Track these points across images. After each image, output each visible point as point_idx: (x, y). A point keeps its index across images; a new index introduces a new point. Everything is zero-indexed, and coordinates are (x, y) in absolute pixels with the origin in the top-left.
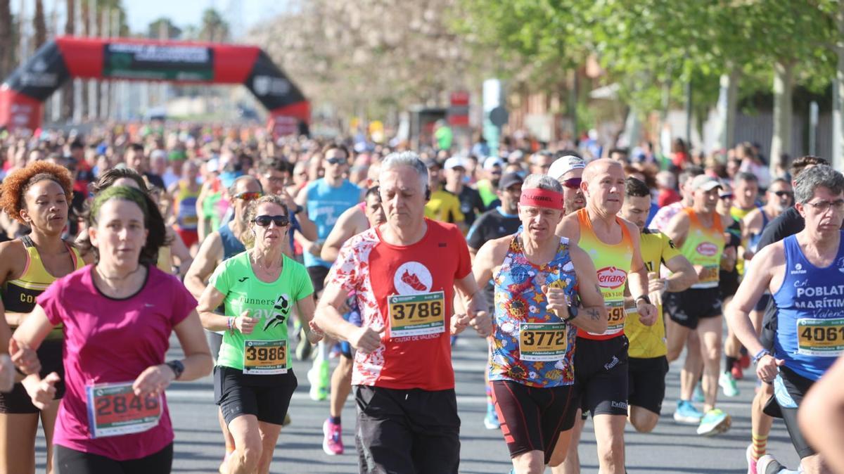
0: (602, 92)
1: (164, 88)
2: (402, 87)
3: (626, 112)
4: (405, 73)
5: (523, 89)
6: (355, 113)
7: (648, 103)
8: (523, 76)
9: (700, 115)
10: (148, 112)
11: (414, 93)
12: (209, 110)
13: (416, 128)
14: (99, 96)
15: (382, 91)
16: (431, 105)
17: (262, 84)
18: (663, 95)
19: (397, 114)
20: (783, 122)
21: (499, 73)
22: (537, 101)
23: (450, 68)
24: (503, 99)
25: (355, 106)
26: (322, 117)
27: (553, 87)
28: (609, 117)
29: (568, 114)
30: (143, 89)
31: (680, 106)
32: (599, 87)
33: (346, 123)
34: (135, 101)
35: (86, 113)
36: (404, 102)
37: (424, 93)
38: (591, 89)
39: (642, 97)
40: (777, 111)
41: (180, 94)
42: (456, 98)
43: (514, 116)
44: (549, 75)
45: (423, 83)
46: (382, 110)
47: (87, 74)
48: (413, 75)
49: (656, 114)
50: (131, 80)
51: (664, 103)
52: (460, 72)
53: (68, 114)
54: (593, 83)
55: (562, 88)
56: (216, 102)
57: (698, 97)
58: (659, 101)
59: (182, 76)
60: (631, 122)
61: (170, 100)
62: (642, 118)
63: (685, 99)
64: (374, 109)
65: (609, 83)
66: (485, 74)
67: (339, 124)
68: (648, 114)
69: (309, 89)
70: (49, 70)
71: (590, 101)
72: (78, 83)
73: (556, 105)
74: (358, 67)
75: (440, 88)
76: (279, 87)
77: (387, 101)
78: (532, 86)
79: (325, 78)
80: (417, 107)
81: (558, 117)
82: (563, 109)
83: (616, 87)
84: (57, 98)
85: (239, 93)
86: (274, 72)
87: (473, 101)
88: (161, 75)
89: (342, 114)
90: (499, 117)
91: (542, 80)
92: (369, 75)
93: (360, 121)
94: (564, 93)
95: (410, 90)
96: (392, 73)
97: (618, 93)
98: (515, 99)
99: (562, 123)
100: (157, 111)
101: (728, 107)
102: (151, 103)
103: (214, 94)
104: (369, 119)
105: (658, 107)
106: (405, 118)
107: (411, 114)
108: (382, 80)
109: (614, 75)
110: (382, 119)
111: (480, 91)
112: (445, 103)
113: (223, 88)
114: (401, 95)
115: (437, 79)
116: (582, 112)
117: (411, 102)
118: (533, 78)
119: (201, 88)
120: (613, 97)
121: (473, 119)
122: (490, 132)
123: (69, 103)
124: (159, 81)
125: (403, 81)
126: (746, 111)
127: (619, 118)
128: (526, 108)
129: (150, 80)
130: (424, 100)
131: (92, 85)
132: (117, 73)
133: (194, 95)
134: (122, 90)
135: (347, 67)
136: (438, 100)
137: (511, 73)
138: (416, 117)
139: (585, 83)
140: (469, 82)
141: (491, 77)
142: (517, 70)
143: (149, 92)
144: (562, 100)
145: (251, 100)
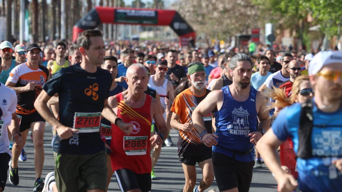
0: (314, 28)
1: (138, 27)
2: (233, 26)
3: (323, 36)
4: (233, 21)
5: (281, 28)
6: (213, 37)
7: (332, 32)
8: (281, 22)
10: (131, 36)
11: (238, 30)
12: (156, 36)
13: (238, 43)
14: (112, 30)
15: (224, 27)
16: (244, 33)
17: (177, 25)
18: (338, 29)
19: (230, 37)
21: (272, 21)
22: (287, 33)
23: (252, 19)
24: (273, 31)
25: (214, 34)
26: (200, 38)
27: (293, 26)
28: (316, 38)
29: (300, 37)
30: (130, 27)
32: (313, 26)
33: (210, 41)
34: (126, 32)
35: (107, 37)
36: (233, 32)
37: (241, 29)
38: (309, 27)
39: (330, 30)
41: (144, 30)
42: (254, 30)
43: (278, 38)
44: (292, 22)
45: (240, 25)
46: (224, 36)
47: (108, 21)
48: (237, 22)
49: (335, 37)
50: (125, 24)
51: (339, 32)
52: (256, 21)
54: (309, 24)
55: (297, 26)
56: (158, 32)
58: (337, 32)
59: (145, 22)
60: (325, 40)
61: (140, 32)
62: (329, 38)
64: (221, 35)
65: (316, 25)
66: (266, 21)
67: (208, 42)
68: (332, 37)
69: (195, 27)
70: (93, 20)
71: (308, 32)
72: (104, 25)
73: (294, 33)
74: (215, 18)
75: (248, 27)
76: (183, 27)
77: (225, 33)
78: (285, 26)
79: (202, 23)
80: (238, 35)
81: (295, 38)
82: (297, 35)
83: (319, 26)
85: (168, 29)
86: (182, 20)
87: (261, 32)
88: (137, 22)
89: (208, 37)
90: (271, 38)
91: (289, 23)
92: (221, 23)
93: (216, 40)
94: (297, 29)
95: (236, 28)
96: (228, 21)
97: (319, 28)
98: (278, 31)
99: (297, 40)
100: (135, 36)
102: (133, 33)
103: (157, 29)
104: (219, 39)
105: (336, 34)
106: (233, 39)
107: (236, 37)
108: (225, 24)
109: (318, 21)
110: (225, 40)
111: (264, 28)
112: (250, 33)
113: (161, 27)
114: (232, 30)
115: (247, 23)
116: (305, 37)
117: (236, 33)
118: (285, 23)
119: (153, 27)
120: (318, 30)
121: (261, 39)
124: (136, 24)
125: (232, 24)
127: (320, 39)
128: (282, 35)
129: (132, 24)
130: (241, 32)
131: (110, 26)
132: (119, 21)
133: (150, 30)
134: (122, 28)
135: (210, 19)
136: (247, 32)
137: (277, 21)
138: (238, 38)
139: (307, 25)
140: (259, 24)
141: (268, 23)
142: (279, 20)
143: (132, 29)
144: (297, 31)
145: (172, 32)
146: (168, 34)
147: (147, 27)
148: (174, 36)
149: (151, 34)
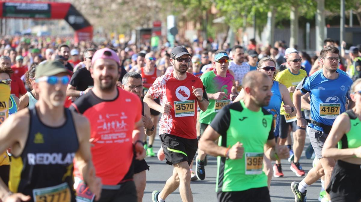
0: (218, 20)
1: (30, 21)
2: (133, 19)
3: (228, 28)
4: (133, 13)
5: (184, 19)
6: (112, 31)
7: (237, 24)
8: (185, 14)
9: (260, 29)
10: (23, 32)
11: (138, 22)
12: (49, 30)
13: (139, 37)
14: (2, 25)
15: (123, 21)
16: (145, 27)
17: (72, 19)
18: (244, 21)
19: (131, 31)
20: (294, 31)
21: (174, 13)
22: (190, 25)
23: (153, 11)
24: (176, 24)
25: (113, 28)
26: (98, 32)
27: (197, 18)
28: (221, 31)
29: (204, 30)
30: (21, 22)
31: (251, 26)
32: (217, 18)
33: (109, 35)
34: (17, 27)
36: (134, 26)
37: (142, 22)
38: (213, 19)
39: (235, 22)
40: (292, 27)
41: (36, 24)
42: (156, 24)
43: (181, 31)
44: (195, 13)
45: (141, 18)
46: (124, 30)
48: (137, 14)
49: (241, 29)
50: (15, 18)
51: (244, 25)
52: (157, 13)
54: (214, 16)
55: (201, 18)
56: (52, 27)
57: (258, 21)
58: (242, 24)
59: (37, 16)
60: (230, 33)
61: (32, 27)
62: (235, 31)
63: (253, 23)
64: (120, 29)
65: (220, 16)
66: (168, 13)
67: (106, 36)
68: (237, 29)
69: (92, 21)
71: (213, 24)
73: (198, 26)
74: (113, 11)
75: (149, 19)
76: (80, 20)
77: (126, 26)
78: (188, 18)
79: (99, 16)
80: (139, 28)
81: (200, 31)
82: (202, 28)
83: (224, 18)
85: (63, 23)
86: (77, 14)
87: (163, 25)
88: (28, 16)
89: (107, 31)
90: (174, 31)
91: (192, 15)
92: (119, 16)
93: (114, 34)
94: (202, 21)
95: (136, 21)
96: (128, 14)
97: (224, 20)
98: (181, 24)
99: (201, 33)
100: (27, 31)
101: (272, 25)
102: (24, 28)
103: (51, 24)
104: (119, 33)
105: (241, 26)
106: (134, 33)
107: (136, 31)
108: (124, 17)
109: (223, 13)
110: (124, 33)
111: (166, 20)
112: (151, 26)
113: (55, 21)
114: (132, 22)
115: (148, 15)
116: (210, 29)
117: (137, 26)
118: (189, 15)
119: (46, 21)
120: (223, 22)
121: (163, 33)
122: (170, 38)
124: (28, 18)
125: (133, 17)
126: (279, 27)
127: (225, 31)
128: (186, 27)
129: (23, 18)
130: (142, 25)
132: (9, 15)
133: (43, 24)
134: (12, 22)
135: (109, 11)
136: (148, 25)
137: (179, 13)
138: (139, 32)
139: (211, 16)
140: (161, 16)
141: (170, 14)
142: (182, 11)
143: (23, 23)
144: (201, 24)
145: (67, 26)
146: (63, 28)
147: (40, 21)
148: (69, 31)
149: (45, 28)
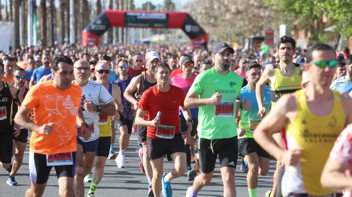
0: (330, 29)
1: (149, 30)
2: (246, 28)
3: (339, 37)
4: (247, 23)
5: (296, 28)
6: (226, 39)
7: (348, 33)
8: (296, 23)
10: (142, 40)
11: (251, 32)
12: (167, 39)
13: (251, 45)
14: (123, 34)
15: (237, 29)
16: (258, 35)
17: (188, 28)
19: (244, 39)
21: (286, 22)
22: (302, 34)
23: (265, 20)
24: (287, 32)
25: (227, 37)
26: (213, 41)
27: (308, 27)
28: (332, 39)
29: (315, 38)
30: (140, 30)
32: (328, 27)
34: (137, 36)
35: (117, 41)
36: (247, 34)
37: (255, 31)
38: (324, 28)
39: (345, 30)
41: (155, 33)
42: (268, 32)
44: (306, 22)
45: (254, 27)
46: (238, 38)
47: (118, 25)
48: (250, 24)
49: (351, 38)
50: (135, 27)
52: (270, 22)
53: (111, 42)
54: (324, 25)
55: (312, 27)
56: (170, 35)
59: (156, 25)
60: (341, 41)
61: (151, 35)
62: (345, 39)
64: (234, 37)
65: (331, 25)
66: (280, 22)
68: (348, 38)
69: (207, 30)
70: (103, 24)
71: (324, 33)
72: (114, 29)
73: (309, 34)
74: (227, 20)
75: (261, 29)
76: (195, 29)
77: (238, 35)
78: (300, 28)
79: (214, 25)
80: (252, 36)
81: (310, 39)
82: (312, 36)
83: (334, 27)
84: (106, 35)
85: (179, 32)
86: (193, 23)
87: (275, 33)
88: (147, 25)
89: (221, 40)
91: (303, 24)
92: (233, 25)
94: (312, 30)
95: (249, 30)
96: (242, 23)
97: (335, 29)
98: (293, 33)
99: (312, 41)
100: (146, 40)
102: (143, 37)
103: (169, 32)
104: (232, 42)
106: (247, 41)
107: (249, 39)
108: (237, 26)
109: (333, 22)
110: (238, 42)
111: (278, 29)
112: (263, 34)
113: (173, 30)
114: (245, 31)
115: (260, 25)
116: (321, 38)
117: (250, 34)
118: (300, 24)
119: (164, 30)
120: (333, 31)
121: (275, 41)
123: (111, 37)
124: (146, 27)
127: (336, 40)
128: (297, 35)
129: (143, 27)
130: (255, 34)
131: (120, 29)
132: (129, 24)
133: (161, 33)
134: (132, 31)
135: (223, 20)
136: (261, 34)
137: (291, 22)
138: (251, 40)
139: (322, 25)
140: (273, 25)
141: (282, 24)
142: (294, 21)
143: (143, 32)
144: (312, 32)
145: (184, 35)
146: (180, 37)
147: (158, 30)
148: (186, 39)
149: (162, 37)
